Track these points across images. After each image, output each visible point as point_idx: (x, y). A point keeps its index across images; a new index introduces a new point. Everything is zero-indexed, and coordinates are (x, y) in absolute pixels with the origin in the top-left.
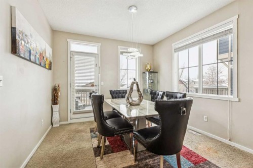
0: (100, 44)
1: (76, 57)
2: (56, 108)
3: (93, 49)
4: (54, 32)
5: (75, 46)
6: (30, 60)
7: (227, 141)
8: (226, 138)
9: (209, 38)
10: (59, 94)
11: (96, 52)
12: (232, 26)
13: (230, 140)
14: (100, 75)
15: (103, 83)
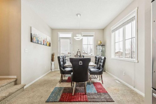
0: (72, 32)
1: (62, 40)
2: (53, 63)
3: (69, 35)
4: (53, 30)
5: (61, 35)
6: (38, 43)
7: (132, 88)
8: (132, 86)
9: (126, 23)
10: (54, 57)
11: (71, 37)
12: (135, 14)
13: (134, 87)
14: (72, 48)
15: (73, 52)
